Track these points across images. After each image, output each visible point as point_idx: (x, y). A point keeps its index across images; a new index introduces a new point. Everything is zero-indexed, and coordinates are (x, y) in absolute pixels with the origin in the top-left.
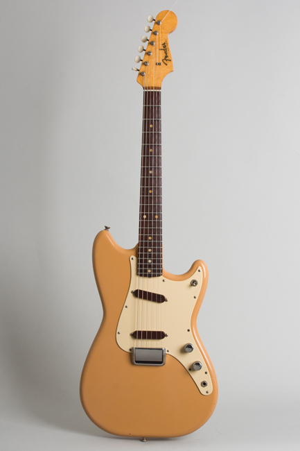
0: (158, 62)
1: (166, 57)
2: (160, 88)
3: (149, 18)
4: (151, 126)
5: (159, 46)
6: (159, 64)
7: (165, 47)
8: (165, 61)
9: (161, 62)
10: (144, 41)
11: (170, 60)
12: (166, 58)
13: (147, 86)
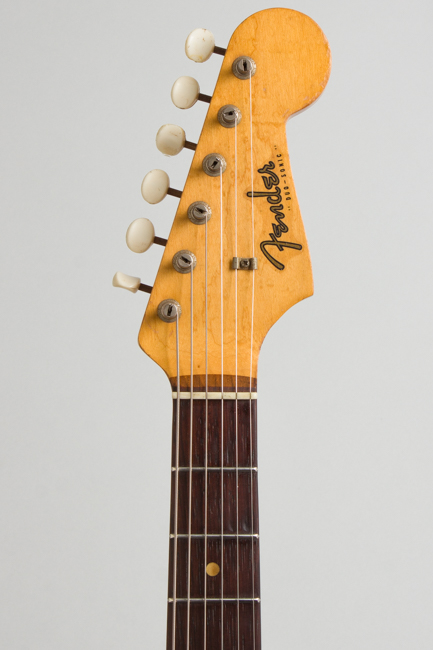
0: (238, 255)
1: (280, 228)
2: (248, 384)
3: (198, 39)
4: (210, 569)
5: (243, 177)
6: (247, 265)
7: (272, 184)
8: (273, 250)
9: (255, 253)
10: (169, 149)
11: (298, 247)
12: (280, 238)
13: (191, 371)
